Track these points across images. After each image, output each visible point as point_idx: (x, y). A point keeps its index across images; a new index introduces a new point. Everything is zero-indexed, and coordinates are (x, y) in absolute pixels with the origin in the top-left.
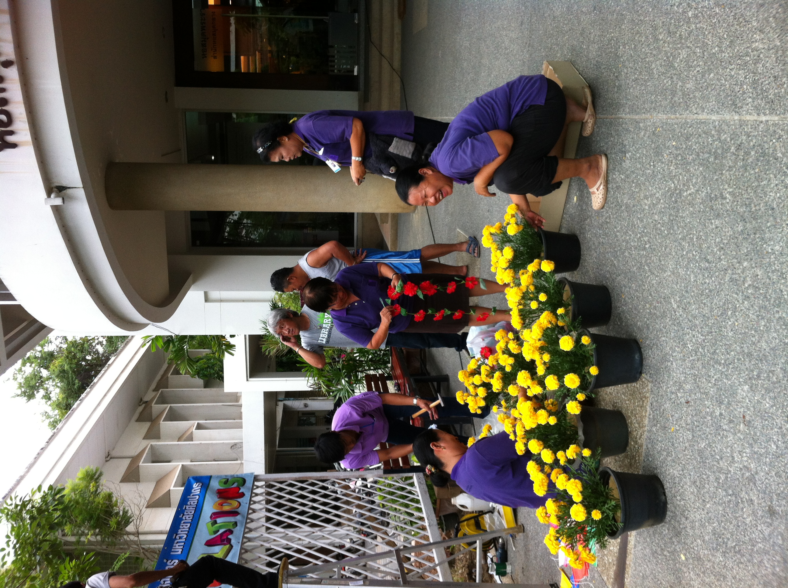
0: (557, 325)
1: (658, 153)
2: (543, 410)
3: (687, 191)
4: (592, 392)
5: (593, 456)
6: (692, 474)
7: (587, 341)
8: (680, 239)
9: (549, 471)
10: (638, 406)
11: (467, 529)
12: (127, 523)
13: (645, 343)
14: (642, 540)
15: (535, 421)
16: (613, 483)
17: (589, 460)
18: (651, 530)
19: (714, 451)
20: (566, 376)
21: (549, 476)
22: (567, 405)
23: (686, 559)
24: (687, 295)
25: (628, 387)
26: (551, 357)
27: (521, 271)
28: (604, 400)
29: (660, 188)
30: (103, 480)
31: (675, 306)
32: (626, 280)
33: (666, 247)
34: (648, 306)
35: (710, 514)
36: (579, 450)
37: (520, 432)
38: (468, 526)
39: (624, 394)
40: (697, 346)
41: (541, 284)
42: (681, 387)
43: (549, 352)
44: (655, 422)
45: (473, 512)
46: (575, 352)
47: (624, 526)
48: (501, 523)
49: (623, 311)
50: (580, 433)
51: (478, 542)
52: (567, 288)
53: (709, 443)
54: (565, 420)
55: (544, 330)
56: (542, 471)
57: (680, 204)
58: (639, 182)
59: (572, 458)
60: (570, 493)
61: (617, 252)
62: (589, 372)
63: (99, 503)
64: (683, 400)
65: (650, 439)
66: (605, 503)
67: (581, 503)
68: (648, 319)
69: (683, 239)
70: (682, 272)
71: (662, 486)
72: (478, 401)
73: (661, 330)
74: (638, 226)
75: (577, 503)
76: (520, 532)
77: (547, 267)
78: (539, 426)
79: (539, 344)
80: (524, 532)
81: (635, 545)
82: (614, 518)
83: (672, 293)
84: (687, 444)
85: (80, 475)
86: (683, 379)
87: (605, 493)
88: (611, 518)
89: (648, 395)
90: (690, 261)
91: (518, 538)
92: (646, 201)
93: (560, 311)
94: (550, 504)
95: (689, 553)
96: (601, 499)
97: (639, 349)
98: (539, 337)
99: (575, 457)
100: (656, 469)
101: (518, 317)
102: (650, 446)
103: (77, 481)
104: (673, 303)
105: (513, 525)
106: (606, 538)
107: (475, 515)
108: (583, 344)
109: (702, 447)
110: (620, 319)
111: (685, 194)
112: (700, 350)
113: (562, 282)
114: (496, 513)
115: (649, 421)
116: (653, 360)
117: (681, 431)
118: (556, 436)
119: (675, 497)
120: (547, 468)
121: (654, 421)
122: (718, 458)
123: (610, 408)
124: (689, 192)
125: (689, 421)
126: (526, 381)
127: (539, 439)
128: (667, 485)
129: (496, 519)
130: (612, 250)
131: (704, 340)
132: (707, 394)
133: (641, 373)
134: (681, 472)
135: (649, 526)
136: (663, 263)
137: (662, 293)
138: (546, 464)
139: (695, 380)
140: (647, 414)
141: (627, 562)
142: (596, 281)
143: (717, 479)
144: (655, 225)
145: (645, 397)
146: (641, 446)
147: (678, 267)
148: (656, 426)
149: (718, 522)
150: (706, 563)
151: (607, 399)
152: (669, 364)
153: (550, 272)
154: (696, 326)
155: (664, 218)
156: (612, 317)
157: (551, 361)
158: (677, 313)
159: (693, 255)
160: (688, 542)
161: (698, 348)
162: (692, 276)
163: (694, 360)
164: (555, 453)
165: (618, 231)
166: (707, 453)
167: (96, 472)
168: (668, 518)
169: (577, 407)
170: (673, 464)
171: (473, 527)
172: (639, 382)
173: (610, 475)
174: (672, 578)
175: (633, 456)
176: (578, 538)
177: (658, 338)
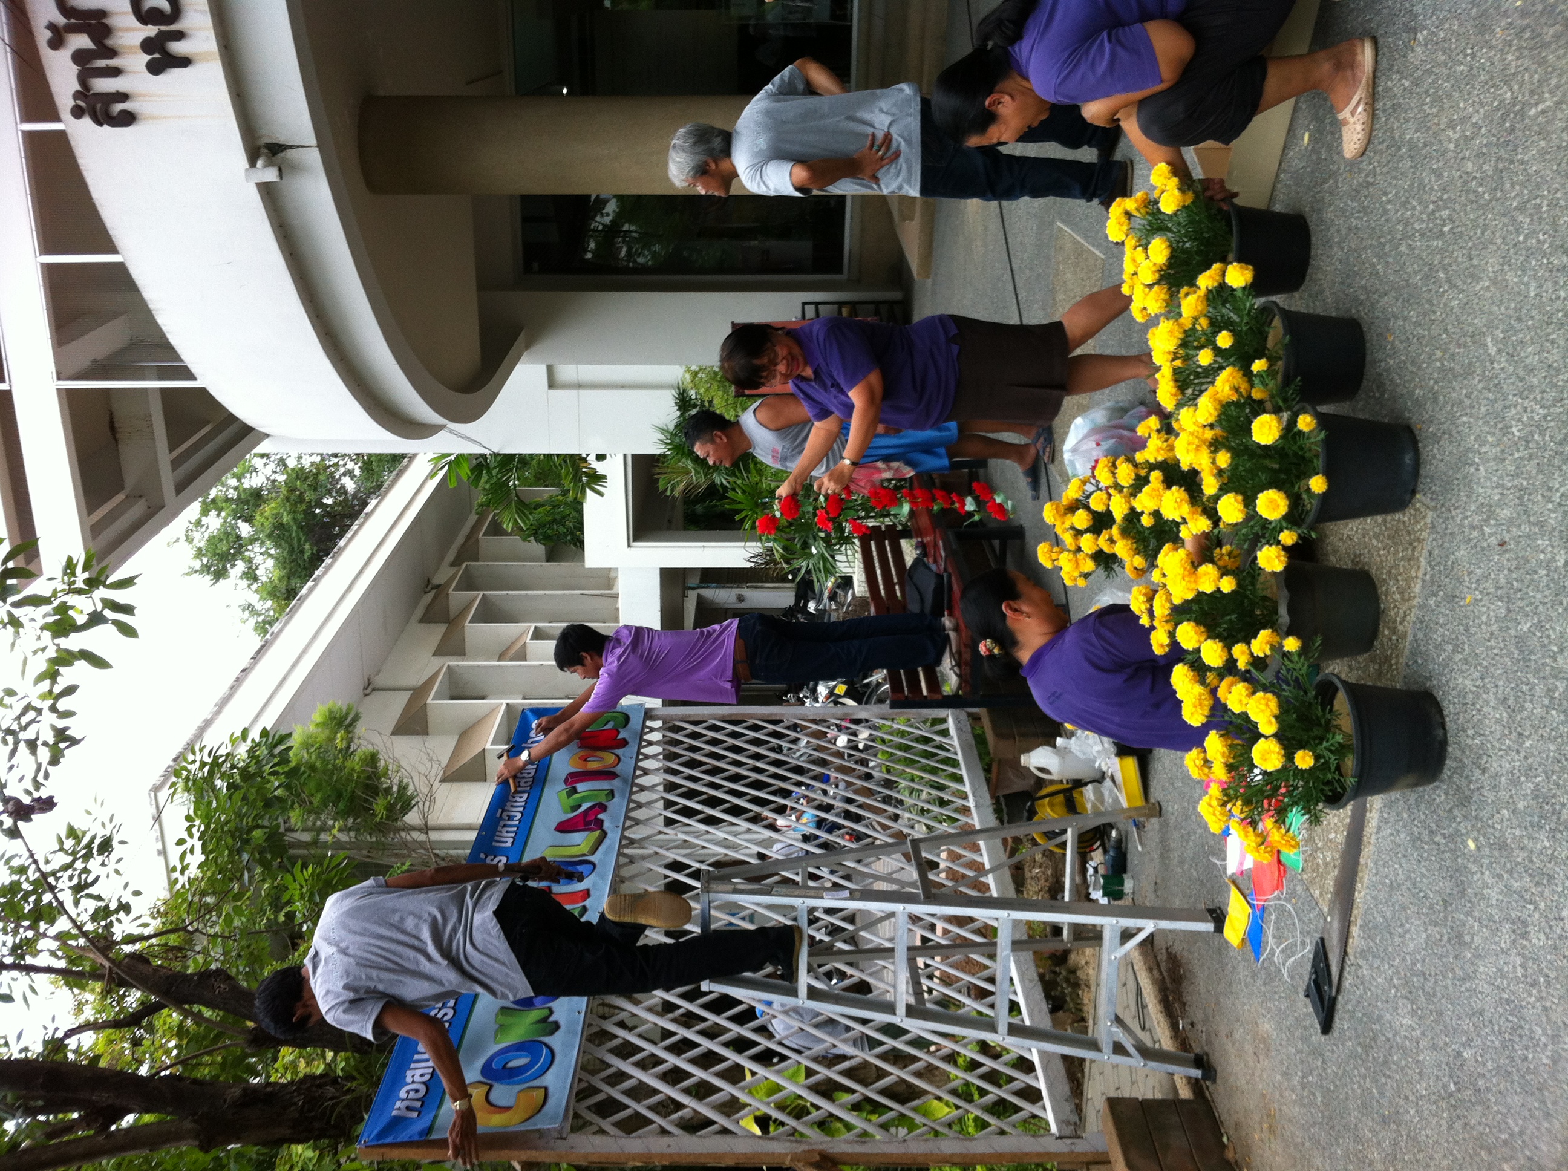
0: (1250, 397)
1: (1483, 28)
2: (1210, 566)
3: (1536, 104)
4: (1312, 528)
5: (1304, 651)
6: (1501, 683)
7: (1308, 424)
8: (1516, 209)
9: (1215, 682)
10: (1402, 559)
11: (1048, 812)
12: (407, 807)
13: (1426, 431)
14: (1393, 817)
15: (1193, 586)
16: (1342, 702)
17: (1296, 658)
18: (1412, 797)
19: (1548, 637)
20: (1260, 496)
21: (1214, 691)
22: (1259, 554)
23: (1478, 848)
24: (1517, 326)
25: (1385, 521)
26: (1232, 458)
27: (1184, 290)
28: (1335, 551)
29: (1481, 104)
30: (360, 729)
31: (1493, 350)
32: (1399, 304)
33: (1485, 228)
34: (1439, 353)
35: (1530, 760)
36: (1278, 639)
37: (1161, 608)
38: (1051, 805)
39: (1376, 536)
40: (1529, 429)
41: (1223, 316)
42: (1491, 514)
43: (1229, 449)
44: (1435, 588)
45: (1061, 782)
46: (1283, 448)
47: (1359, 783)
48: (1116, 800)
49: (1388, 370)
50: (1283, 611)
51: (1069, 831)
52: (1277, 322)
53: (1540, 622)
54: (1253, 584)
55: (1223, 406)
56: (1202, 682)
57: (1520, 134)
58: (1440, 93)
59: (1261, 655)
60: (1253, 718)
61: (1384, 245)
62: (1309, 489)
63: (353, 769)
64: (1493, 541)
65: (1422, 622)
66: (1322, 739)
67: (1275, 735)
68: (1436, 382)
69: (1521, 209)
70: (1511, 278)
71: (1440, 711)
72: (1081, 562)
73: (1461, 402)
74: (1432, 189)
75: (1266, 737)
76: (1153, 816)
77: (1238, 276)
78: (1200, 595)
79: (1209, 434)
80: (1160, 815)
81: (1379, 828)
82: (1338, 768)
83: (1490, 326)
84: (1494, 627)
85: (318, 717)
86: (1497, 497)
87: (1323, 721)
88: (1333, 768)
89: (1424, 535)
90: (1530, 253)
91: (1148, 827)
92: (1451, 133)
93: (1258, 366)
94: (1214, 743)
95: (1484, 836)
96: (1316, 732)
97: (1414, 442)
98: (1211, 420)
99: (1268, 653)
100: (1430, 679)
101: (1172, 384)
102: (1420, 635)
103: (312, 728)
104: (1490, 344)
105: (1139, 802)
106: (1321, 805)
107: (1065, 786)
108: (1300, 432)
109: (1525, 629)
110: (1381, 386)
111: (1533, 112)
112: (1536, 437)
113: (1266, 312)
114: (1108, 783)
115: (1423, 587)
116: (1441, 465)
117: (1486, 601)
118: (1234, 617)
119: (1464, 731)
120: (1210, 677)
121: (1433, 586)
122: (1555, 649)
123: (1347, 564)
124: (1541, 107)
125: (1503, 581)
126: (1179, 507)
127: (1198, 622)
128: (1450, 709)
129: (1106, 793)
130: (1374, 242)
131: (1545, 417)
132: (1541, 525)
133: (1414, 492)
134: (1479, 683)
135: (1408, 786)
136: (1475, 262)
137: (1469, 325)
138: (1210, 669)
139: (1520, 498)
140: (1420, 574)
141: (1362, 861)
142: (1337, 309)
143: (1550, 691)
144: (1466, 183)
145: (1418, 540)
146: (1404, 636)
147: (1506, 268)
148: (1435, 595)
149: (1545, 772)
150: (1516, 852)
151: (1342, 547)
152: (1472, 470)
153: (1244, 288)
154: (1531, 389)
155: (1486, 167)
156: (1365, 383)
157: (1234, 467)
158: (1495, 365)
159: (1539, 241)
160: (1484, 814)
161: (1532, 434)
162: (1533, 285)
163: (1521, 458)
164: (1228, 647)
165: (1389, 201)
166: (1533, 642)
167: (347, 714)
168: (1446, 773)
169: (1278, 557)
170: (1464, 667)
171: (1061, 810)
172: (1410, 511)
173: (1336, 689)
174: (1448, 886)
175: (1386, 657)
176: (1266, 806)
177: (1453, 418)
